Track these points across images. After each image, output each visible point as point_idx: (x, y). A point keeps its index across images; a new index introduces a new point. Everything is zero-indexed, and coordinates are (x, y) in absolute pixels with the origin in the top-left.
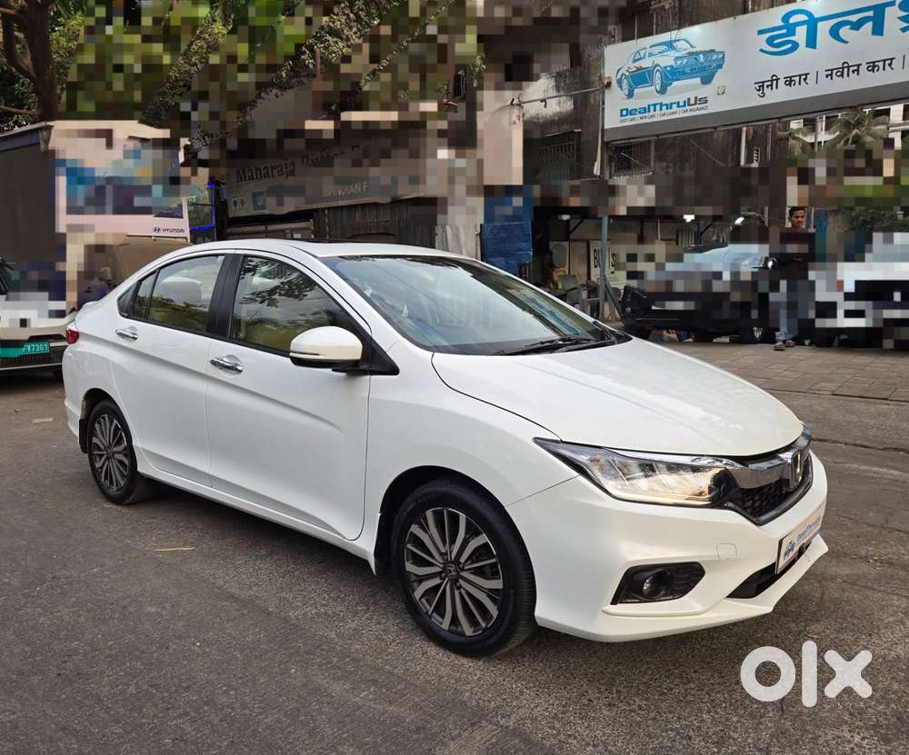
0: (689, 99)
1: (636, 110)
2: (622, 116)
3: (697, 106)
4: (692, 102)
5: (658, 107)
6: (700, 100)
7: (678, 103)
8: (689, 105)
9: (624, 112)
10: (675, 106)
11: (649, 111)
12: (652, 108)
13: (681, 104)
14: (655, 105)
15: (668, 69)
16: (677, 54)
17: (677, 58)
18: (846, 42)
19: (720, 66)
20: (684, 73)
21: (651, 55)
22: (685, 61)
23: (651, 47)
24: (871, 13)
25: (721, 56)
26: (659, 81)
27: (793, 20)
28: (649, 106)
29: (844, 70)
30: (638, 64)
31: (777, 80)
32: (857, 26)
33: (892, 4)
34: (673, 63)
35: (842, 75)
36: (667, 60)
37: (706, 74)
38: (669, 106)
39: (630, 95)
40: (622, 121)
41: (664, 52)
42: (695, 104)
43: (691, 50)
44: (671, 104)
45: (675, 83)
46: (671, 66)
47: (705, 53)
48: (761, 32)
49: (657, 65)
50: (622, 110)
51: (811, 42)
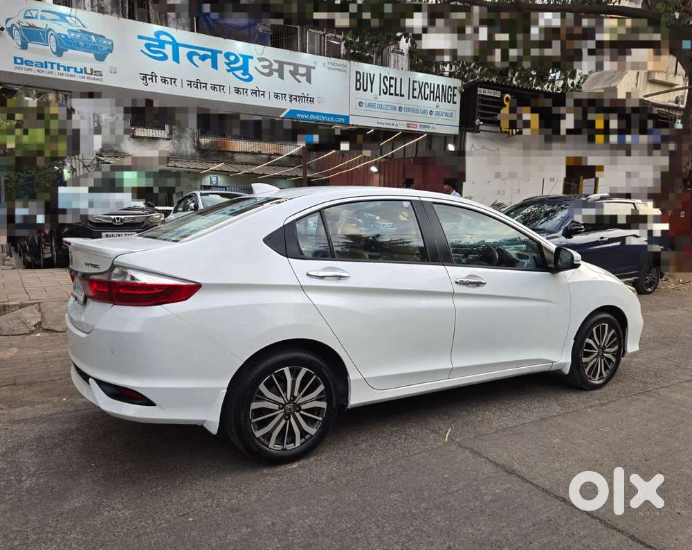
0: (85, 68)
1: (32, 62)
2: (16, 62)
3: (93, 76)
4: (89, 71)
5: (55, 66)
6: (95, 72)
7: (75, 69)
8: (86, 73)
9: (19, 61)
10: (72, 71)
11: (46, 67)
12: (49, 65)
13: (79, 70)
14: (52, 64)
15: (63, 37)
16: (70, 28)
17: (70, 31)
18: (197, 67)
19: (110, 51)
20: (78, 45)
21: (43, 18)
22: (78, 36)
23: (42, 11)
24: (210, 53)
25: (110, 43)
26: (54, 44)
27: (163, 37)
28: (46, 62)
29: (197, 84)
30: (31, 21)
31: (156, 76)
32: (203, 58)
33: (221, 52)
34: (67, 33)
35: (197, 87)
36: (61, 28)
37: (99, 53)
38: (68, 69)
39: (24, 46)
40: (16, 68)
41: (56, 20)
42: (91, 74)
43: (83, 29)
44: (68, 68)
45: (70, 51)
46: (65, 35)
47: (96, 36)
48: (140, 37)
49: (50, 30)
50: (15, 58)
51: (176, 58)
